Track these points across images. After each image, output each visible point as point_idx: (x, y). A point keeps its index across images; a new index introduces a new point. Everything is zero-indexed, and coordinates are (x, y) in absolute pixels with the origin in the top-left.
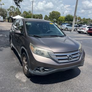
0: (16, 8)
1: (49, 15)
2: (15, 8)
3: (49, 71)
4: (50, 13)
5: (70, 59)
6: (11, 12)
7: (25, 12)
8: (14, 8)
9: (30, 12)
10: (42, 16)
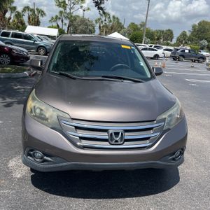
0: (114, 17)
1: (190, 31)
2: (111, 17)
3: (54, 163)
4: (194, 27)
5: (117, 141)
6: (102, 25)
7: (133, 24)
8: (109, 18)
9: (143, 25)
10: (172, 33)
